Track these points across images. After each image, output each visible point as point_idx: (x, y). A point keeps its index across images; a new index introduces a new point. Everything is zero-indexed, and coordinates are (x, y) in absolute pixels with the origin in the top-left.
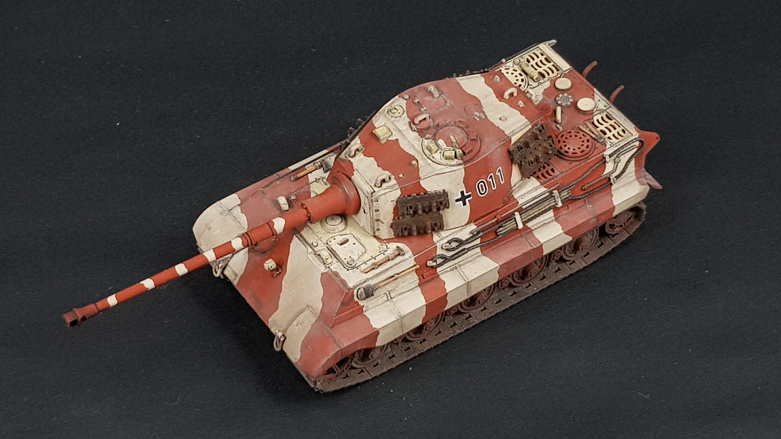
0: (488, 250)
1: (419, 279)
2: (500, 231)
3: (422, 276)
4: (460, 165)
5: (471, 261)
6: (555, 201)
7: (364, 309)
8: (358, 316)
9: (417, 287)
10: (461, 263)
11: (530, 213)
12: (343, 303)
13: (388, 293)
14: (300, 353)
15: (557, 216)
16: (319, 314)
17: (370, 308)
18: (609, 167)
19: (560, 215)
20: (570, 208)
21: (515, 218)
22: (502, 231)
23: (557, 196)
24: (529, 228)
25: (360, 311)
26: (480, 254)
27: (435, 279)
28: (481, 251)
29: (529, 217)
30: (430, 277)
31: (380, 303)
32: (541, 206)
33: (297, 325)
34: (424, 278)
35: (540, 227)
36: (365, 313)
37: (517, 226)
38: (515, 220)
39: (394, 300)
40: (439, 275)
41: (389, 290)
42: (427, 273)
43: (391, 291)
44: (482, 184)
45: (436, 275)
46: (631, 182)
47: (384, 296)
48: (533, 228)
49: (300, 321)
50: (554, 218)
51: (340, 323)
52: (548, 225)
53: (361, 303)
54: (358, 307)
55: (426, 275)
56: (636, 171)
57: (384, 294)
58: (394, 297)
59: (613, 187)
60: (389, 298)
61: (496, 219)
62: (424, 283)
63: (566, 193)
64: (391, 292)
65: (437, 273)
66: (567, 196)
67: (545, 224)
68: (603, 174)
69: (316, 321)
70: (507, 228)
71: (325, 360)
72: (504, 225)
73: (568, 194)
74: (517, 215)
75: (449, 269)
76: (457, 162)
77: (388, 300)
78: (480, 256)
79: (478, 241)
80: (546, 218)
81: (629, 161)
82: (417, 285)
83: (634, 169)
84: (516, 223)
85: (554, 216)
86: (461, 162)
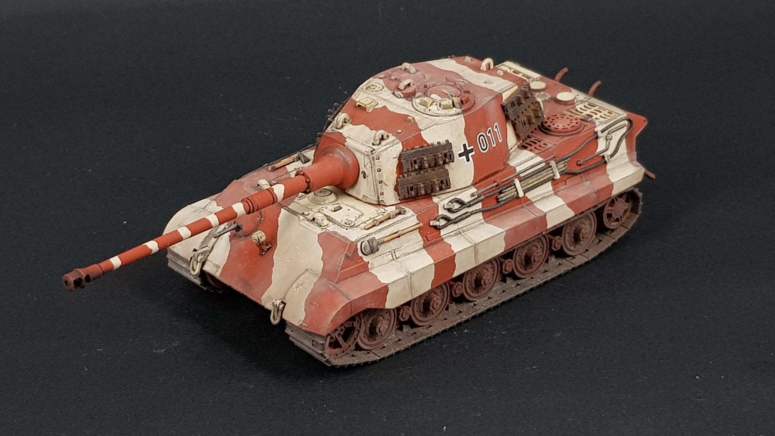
0: (491, 218)
1: (424, 241)
2: (501, 198)
3: (427, 237)
4: (458, 114)
5: (474, 228)
6: (553, 172)
7: (369, 266)
8: (363, 274)
9: (422, 249)
10: (464, 228)
11: (529, 182)
12: (347, 256)
13: (393, 251)
14: (304, 312)
15: (556, 190)
16: (320, 274)
17: (375, 265)
18: (602, 145)
19: (559, 189)
20: (567, 183)
21: (515, 185)
22: (504, 196)
23: (554, 167)
24: (529, 200)
25: (365, 268)
26: (483, 221)
27: (440, 242)
28: (484, 219)
29: (528, 186)
30: (434, 240)
31: (386, 261)
32: (539, 176)
33: (297, 287)
34: (428, 240)
35: (539, 200)
36: (370, 271)
37: (518, 193)
38: (515, 188)
39: (399, 260)
40: (443, 239)
41: (394, 249)
42: (431, 235)
43: (396, 249)
44: (482, 137)
45: (440, 238)
46: (625, 163)
47: (388, 255)
48: (533, 200)
49: (300, 283)
50: (553, 192)
51: (346, 279)
52: (549, 199)
53: (366, 259)
54: (363, 263)
55: (430, 237)
56: (628, 153)
57: (390, 252)
58: (399, 257)
59: (608, 167)
60: (395, 258)
61: (496, 184)
62: (429, 245)
63: (563, 165)
64: (395, 251)
65: (441, 236)
66: (564, 169)
67: (544, 197)
68: (596, 151)
69: (318, 280)
70: (507, 195)
71: (334, 313)
72: (504, 191)
73: (564, 166)
74: (517, 182)
75: (453, 234)
76: (456, 111)
77: (393, 259)
78: (482, 223)
79: (479, 206)
80: (545, 191)
81: (620, 141)
82: (422, 246)
83: (626, 150)
84: (517, 190)
85: (553, 190)
86: (459, 110)
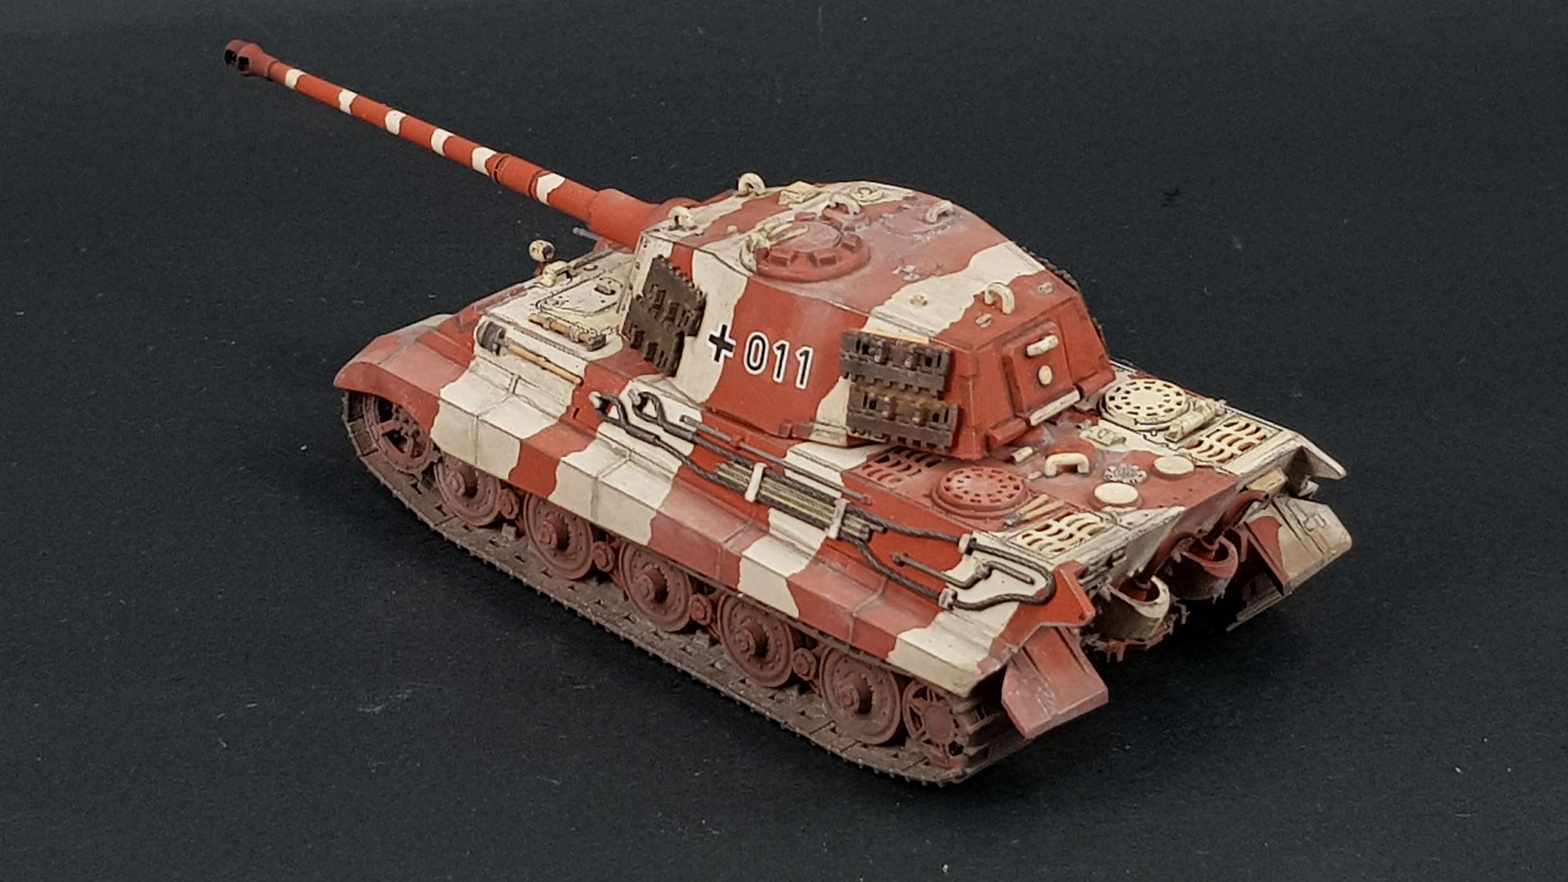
0: (686, 485)
1: (568, 408)
2: (721, 470)
3: (577, 410)
6: (831, 519)
8: (456, 365)
10: (637, 457)
11: (782, 493)
13: (515, 377)
15: (820, 557)
17: (480, 372)
18: (964, 571)
19: (827, 560)
20: (849, 566)
21: (753, 471)
22: (724, 471)
23: (839, 512)
25: (465, 360)
27: (586, 436)
29: (774, 497)
31: (496, 381)
32: (807, 501)
34: (574, 416)
36: (467, 371)
37: (747, 488)
38: (751, 476)
39: (513, 398)
40: (594, 438)
41: (523, 377)
42: (584, 413)
43: (524, 380)
44: (760, 344)
45: (591, 432)
47: (507, 376)
48: (772, 531)
50: (813, 553)
52: (793, 554)
53: (476, 348)
55: (580, 416)
57: (511, 374)
58: (517, 396)
59: (939, 618)
60: (511, 390)
61: (731, 440)
62: (565, 423)
63: (859, 527)
64: (521, 381)
65: (596, 431)
66: (857, 534)
67: (793, 545)
68: (944, 568)
70: (733, 475)
72: (732, 462)
73: (862, 532)
74: (759, 469)
75: (614, 445)
76: (749, 260)
77: (507, 389)
79: (685, 448)
80: (804, 539)
81: (1004, 599)
82: (559, 415)
84: (746, 481)
85: (819, 552)
86: (753, 264)
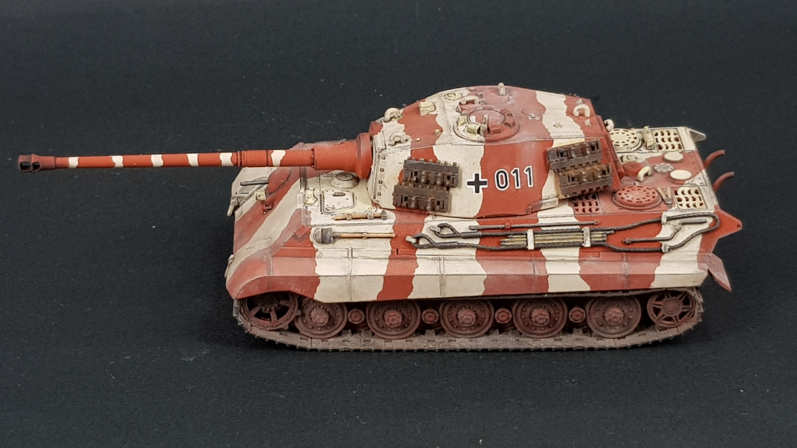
0: (484, 257)
1: (392, 252)
2: (504, 242)
3: (397, 250)
4: (481, 142)
5: (460, 260)
6: (583, 239)
7: (317, 254)
8: (307, 259)
9: (386, 259)
10: (448, 257)
11: (548, 239)
12: (295, 236)
13: (350, 249)
14: (233, 272)
15: (582, 259)
16: (272, 243)
17: (324, 256)
18: (666, 232)
19: (587, 258)
20: (600, 257)
21: (526, 234)
22: (507, 242)
23: (587, 233)
24: (544, 257)
25: (312, 254)
26: (474, 258)
27: (411, 260)
28: (476, 256)
29: (544, 242)
30: (405, 255)
31: (338, 256)
32: (564, 236)
33: (247, 249)
34: (397, 254)
35: (555, 261)
36: (316, 259)
37: (527, 245)
38: (526, 238)
40: (416, 259)
42: (403, 250)
43: (355, 249)
44: (502, 174)
45: (413, 256)
46: (689, 261)
47: (344, 251)
50: (577, 259)
51: (285, 257)
53: (316, 246)
54: (311, 248)
55: (401, 251)
56: (700, 252)
57: (346, 249)
58: (355, 258)
59: (664, 257)
60: (350, 256)
62: (396, 259)
63: (600, 236)
65: (415, 255)
66: (601, 240)
67: (563, 260)
68: (656, 236)
69: (266, 248)
70: (514, 242)
72: (511, 236)
73: (602, 237)
74: (530, 233)
75: (430, 257)
76: (478, 138)
77: (348, 257)
79: (476, 242)
81: (693, 237)
82: (387, 257)
83: (698, 249)
84: (527, 241)
85: (579, 257)
86: (482, 138)
